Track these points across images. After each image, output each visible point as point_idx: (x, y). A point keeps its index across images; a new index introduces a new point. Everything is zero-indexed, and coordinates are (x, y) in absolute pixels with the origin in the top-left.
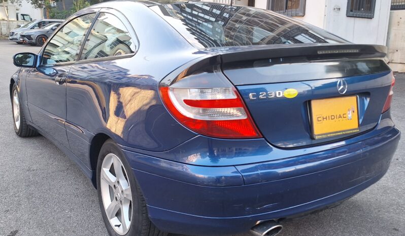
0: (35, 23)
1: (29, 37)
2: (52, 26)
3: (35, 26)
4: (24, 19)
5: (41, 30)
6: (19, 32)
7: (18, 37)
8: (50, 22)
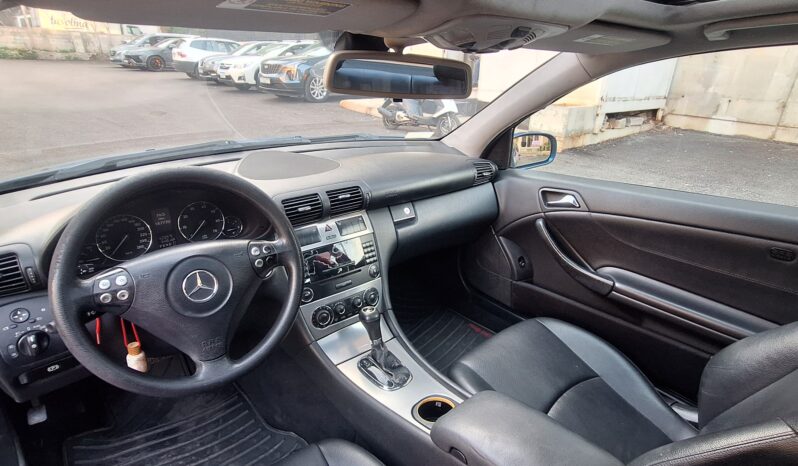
0: (145, 37)
1: (137, 58)
2: (169, 42)
3: (145, 43)
4: (132, 33)
5: (153, 48)
6: (123, 51)
7: (122, 57)
8: (166, 38)
